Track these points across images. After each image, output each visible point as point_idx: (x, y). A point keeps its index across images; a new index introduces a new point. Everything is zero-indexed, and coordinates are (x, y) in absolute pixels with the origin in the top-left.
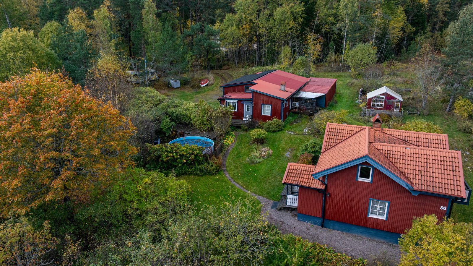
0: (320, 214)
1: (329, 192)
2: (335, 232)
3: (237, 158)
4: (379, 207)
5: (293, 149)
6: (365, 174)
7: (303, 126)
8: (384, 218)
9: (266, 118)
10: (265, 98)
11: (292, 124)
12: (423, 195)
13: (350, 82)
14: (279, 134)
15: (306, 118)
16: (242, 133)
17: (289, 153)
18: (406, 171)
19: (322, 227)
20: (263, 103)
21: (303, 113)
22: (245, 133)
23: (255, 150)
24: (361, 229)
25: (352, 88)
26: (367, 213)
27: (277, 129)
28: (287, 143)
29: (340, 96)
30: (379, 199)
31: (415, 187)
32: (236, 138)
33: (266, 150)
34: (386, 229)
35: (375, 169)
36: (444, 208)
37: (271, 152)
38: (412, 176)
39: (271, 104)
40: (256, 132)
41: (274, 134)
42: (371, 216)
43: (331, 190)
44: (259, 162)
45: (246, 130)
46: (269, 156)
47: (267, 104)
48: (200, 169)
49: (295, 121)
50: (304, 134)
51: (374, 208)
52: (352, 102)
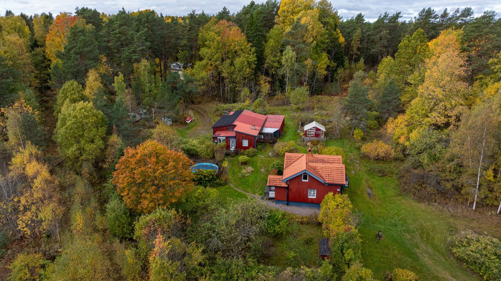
0: (286, 199)
1: (290, 188)
2: (293, 207)
3: (234, 174)
4: (312, 192)
5: (265, 167)
6: (305, 178)
7: (268, 151)
8: (315, 197)
9: (245, 148)
10: (244, 136)
11: (261, 150)
12: (330, 185)
13: (293, 115)
14: (255, 158)
15: (269, 145)
16: (232, 159)
17: (263, 169)
18: (323, 175)
19: (287, 205)
20: (243, 139)
21: (267, 142)
22: (233, 158)
23: (243, 169)
24: (305, 204)
25: (294, 120)
26: (307, 196)
27: (253, 155)
28: (261, 163)
29: (287, 127)
30: (312, 189)
31: (326, 182)
32: (229, 162)
33: (250, 168)
34: (316, 202)
35: (309, 175)
36: (339, 190)
37: (253, 169)
38: (325, 177)
39: (248, 139)
40: (242, 158)
41: (252, 158)
42: (309, 197)
43: (290, 187)
44: (248, 176)
45: (234, 157)
46: (252, 172)
47: (246, 139)
48: (216, 183)
49: (263, 148)
50: (269, 157)
51: (310, 193)
52: (295, 131)
